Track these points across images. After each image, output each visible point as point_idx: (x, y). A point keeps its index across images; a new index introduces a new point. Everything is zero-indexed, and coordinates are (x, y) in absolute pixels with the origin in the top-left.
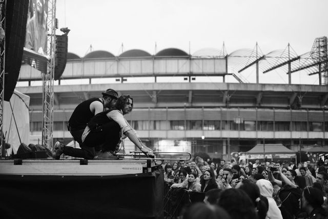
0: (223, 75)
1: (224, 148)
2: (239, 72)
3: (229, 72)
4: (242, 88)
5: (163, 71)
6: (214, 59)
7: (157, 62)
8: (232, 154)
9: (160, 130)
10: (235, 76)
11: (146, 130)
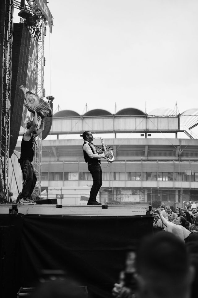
0: (176, 132)
1: (177, 197)
2: (190, 129)
3: (181, 129)
4: (193, 144)
5: (122, 128)
6: (168, 117)
7: (117, 120)
8: (184, 202)
9: (119, 180)
10: (186, 133)
11: (107, 180)
